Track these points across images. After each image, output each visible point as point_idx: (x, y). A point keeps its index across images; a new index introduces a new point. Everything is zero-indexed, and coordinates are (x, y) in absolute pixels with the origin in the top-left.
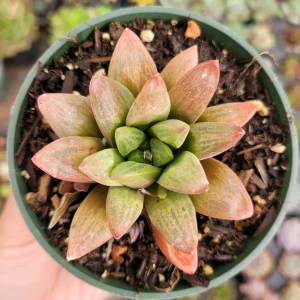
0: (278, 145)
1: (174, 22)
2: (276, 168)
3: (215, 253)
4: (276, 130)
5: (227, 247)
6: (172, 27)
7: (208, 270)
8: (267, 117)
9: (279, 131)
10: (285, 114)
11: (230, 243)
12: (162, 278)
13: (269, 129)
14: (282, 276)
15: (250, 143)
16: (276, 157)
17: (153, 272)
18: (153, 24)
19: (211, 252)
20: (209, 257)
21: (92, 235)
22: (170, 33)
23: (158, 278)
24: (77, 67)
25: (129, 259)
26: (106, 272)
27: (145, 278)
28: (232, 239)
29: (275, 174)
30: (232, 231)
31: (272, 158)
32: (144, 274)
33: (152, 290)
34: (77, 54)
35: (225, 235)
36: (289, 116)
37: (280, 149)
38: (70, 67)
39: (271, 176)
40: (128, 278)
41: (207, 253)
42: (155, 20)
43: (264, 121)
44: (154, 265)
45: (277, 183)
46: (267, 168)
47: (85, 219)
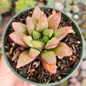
0: (78, 41)
1: (49, 10)
2: (78, 48)
3: (61, 72)
4: (77, 38)
5: (65, 70)
6: (48, 11)
7: (60, 78)
8: (75, 34)
9: (78, 38)
10: (80, 33)
11: (66, 69)
12: (45, 80)
13: (75, 37)
14: (81, 77)
15: (70, 40)
16: (78, 45)
17: (42, 78)
18: (43, 10)
19: (60, 72)
20: (60, 74)
21: (25, 60)
22: (48, 13)
23: (44, 80)
24: (23, 20)
25: (35, 73)
26: (28, 77)
27: (40, 80)
28: (66, 68)
29: (78, 50)
30: (66, 66)
31: (77, 45)
32: (40, 78)
33: (42, 83)
34: (23, 17)
35: (65, 67)
36: (81, 33)
37: (79, 42)
38: (21, 20)
39: (77, 50)
40: (35, 80)
41: (59, 72)
42: (44, 10)
43: (74, 35)
44: (43, 76)
45: (79, 52)
46: (76, 48)
47: (23, 56)
